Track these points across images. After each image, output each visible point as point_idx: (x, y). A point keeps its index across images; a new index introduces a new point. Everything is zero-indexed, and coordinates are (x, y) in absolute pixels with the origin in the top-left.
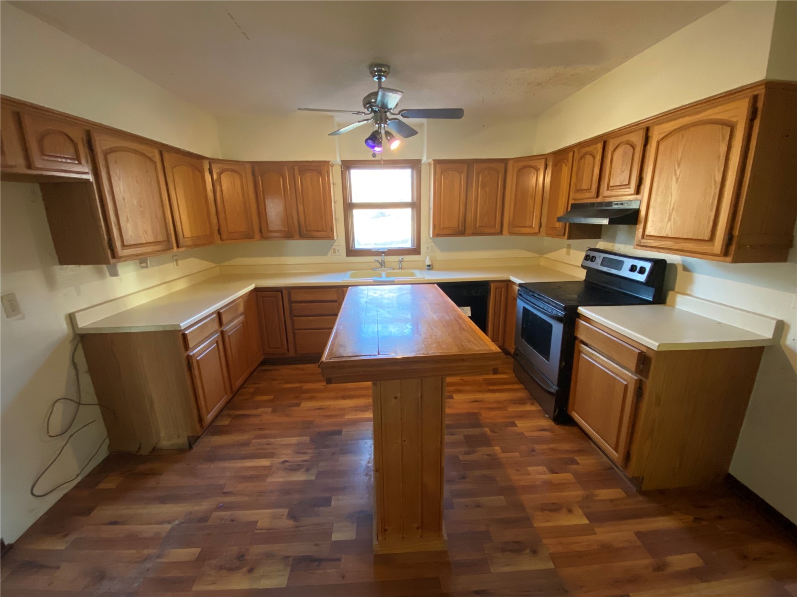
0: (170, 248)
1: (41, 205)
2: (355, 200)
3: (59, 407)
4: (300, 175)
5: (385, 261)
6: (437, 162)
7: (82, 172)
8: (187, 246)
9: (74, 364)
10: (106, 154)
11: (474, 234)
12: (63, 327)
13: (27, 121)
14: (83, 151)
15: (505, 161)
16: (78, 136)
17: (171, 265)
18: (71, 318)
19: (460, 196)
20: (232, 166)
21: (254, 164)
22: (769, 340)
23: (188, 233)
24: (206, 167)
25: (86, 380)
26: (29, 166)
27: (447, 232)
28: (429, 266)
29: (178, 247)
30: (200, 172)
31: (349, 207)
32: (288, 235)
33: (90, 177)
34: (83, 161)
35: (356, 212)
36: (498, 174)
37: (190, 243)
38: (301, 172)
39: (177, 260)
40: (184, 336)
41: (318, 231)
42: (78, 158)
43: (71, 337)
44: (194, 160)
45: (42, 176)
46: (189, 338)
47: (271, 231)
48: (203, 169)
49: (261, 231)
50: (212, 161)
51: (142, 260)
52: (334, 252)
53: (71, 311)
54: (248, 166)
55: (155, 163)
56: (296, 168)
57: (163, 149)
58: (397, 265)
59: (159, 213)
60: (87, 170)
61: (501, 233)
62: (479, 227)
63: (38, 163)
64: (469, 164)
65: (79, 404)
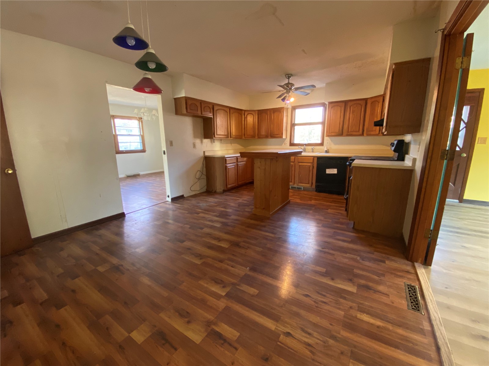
0: (228, 137)
1: (202, 124)
2: (296, 122)
3: (198, 173)
4: (273, 113)
5: (306, 148)
6: (330, 103)
7: (210, 115)
8: (233, 138)
9: (203, 164)
10: (216, 111)
11: (348, 135)
12: (202, 154)
13: (202, 104)
14: (212, 110)
15: (366, 100)
16: (211, 106)
17: (230, 145)
18: (204, 152)
19: (340, 117)
20: (250, 112)
21: (259, 111)
22: (410, 166)
23: (234, 134)
24: (243, 113)
25: (205, 169)
26: (202, 114)
27: (333, 134)
28: (326, 151)
29: (230, 137)
30: (241, 114)
31: (293, 125)
32: (267, 137)
33: (212, 117)
34: (211, 113)
35: (296, 127)
36: (362, 106)
37: (234, 137)
38: (274, 112)
39: (231, 144)
40: (226, 160)
41: (277, 135)
42: (210, 112)
43: (204, 157)
44: (239, 111)
45: (203, 116)
46: (227, 160)
47: (262, 135)
48: (242, 113)
49: (258, 135)
50: (245, 111)
51: (221, 140)
52: (285, 144)
53: (204, 150)
54: (257, 112)
55: (227, 112)
56: (272, 111)
57: (230, 108)
58: (311, 150)
59: (227, 126)
60: (212, 115)
61: (362, 134)
62: (350, 132)
63: (203, 113)
64: (346, 102)
65: (202, 173)
